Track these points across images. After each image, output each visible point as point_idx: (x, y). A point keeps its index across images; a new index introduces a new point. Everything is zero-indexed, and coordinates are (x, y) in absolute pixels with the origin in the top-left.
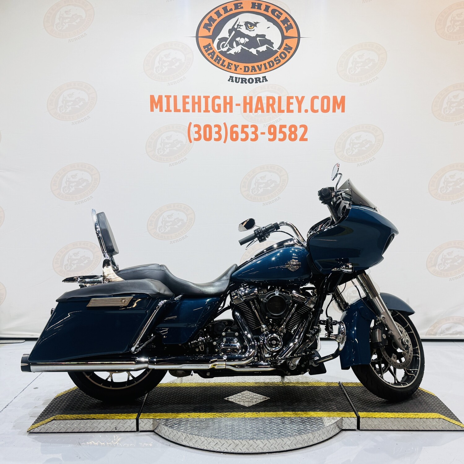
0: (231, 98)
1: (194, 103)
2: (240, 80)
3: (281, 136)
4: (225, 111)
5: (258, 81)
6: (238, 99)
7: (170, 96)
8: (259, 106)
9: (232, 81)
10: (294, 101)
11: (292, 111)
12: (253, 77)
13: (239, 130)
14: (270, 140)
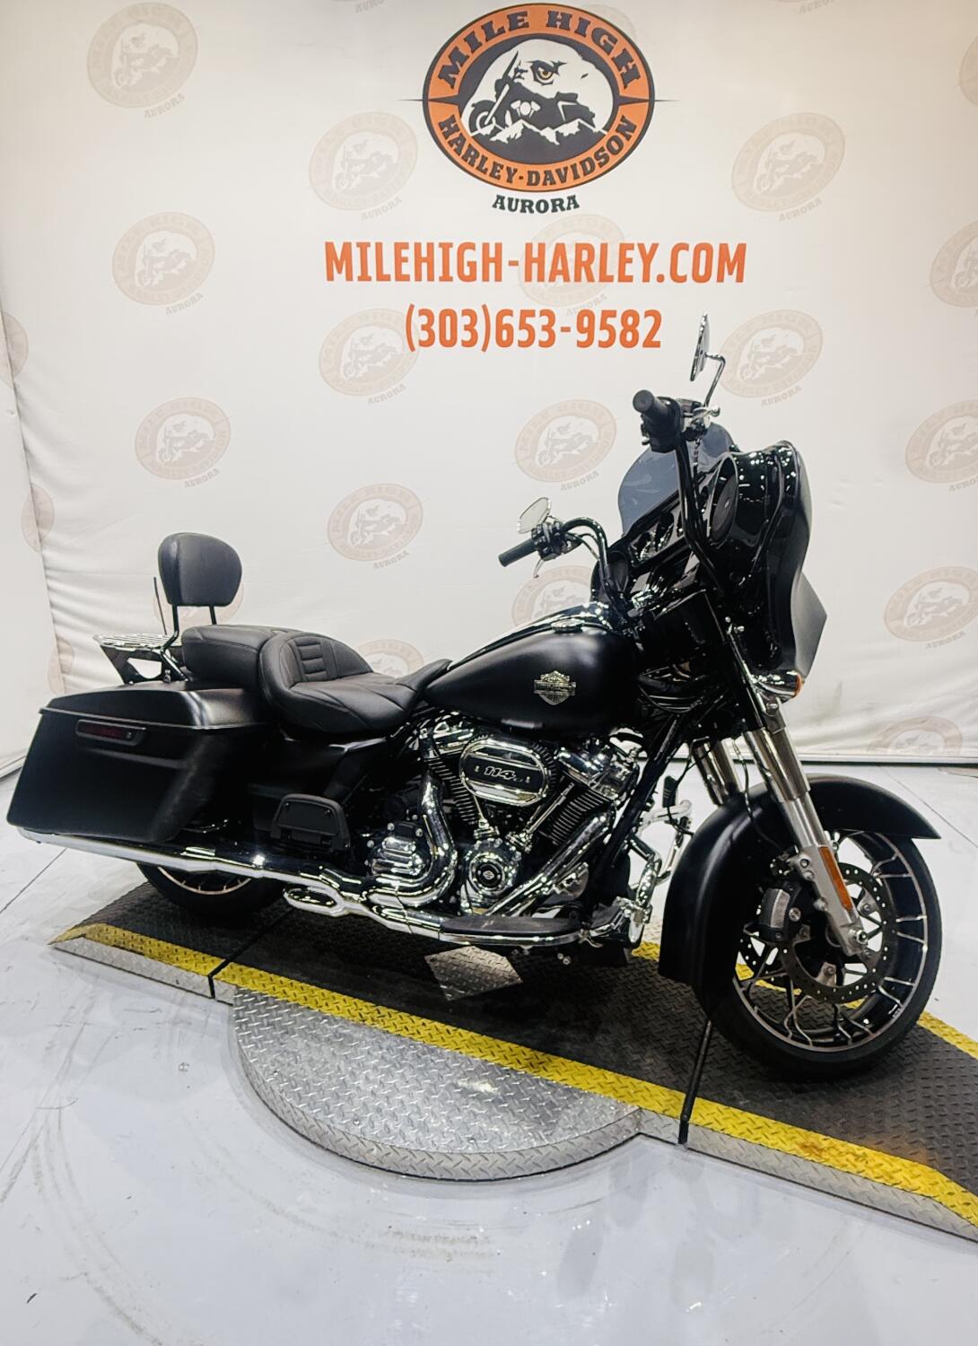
0: (499, 247)
1: (418, 260)
2: (520, 204)
3: (603, 336)
4: (486, 278)
5: (558, 208)
6: (513, 251)
7: (368, 245)
8: (560, 267)
9: (502, 207)
10: (634, 254)
11: (630, 279)
12: (548, 197)
13: (514, 321)
14: (581, 344)
